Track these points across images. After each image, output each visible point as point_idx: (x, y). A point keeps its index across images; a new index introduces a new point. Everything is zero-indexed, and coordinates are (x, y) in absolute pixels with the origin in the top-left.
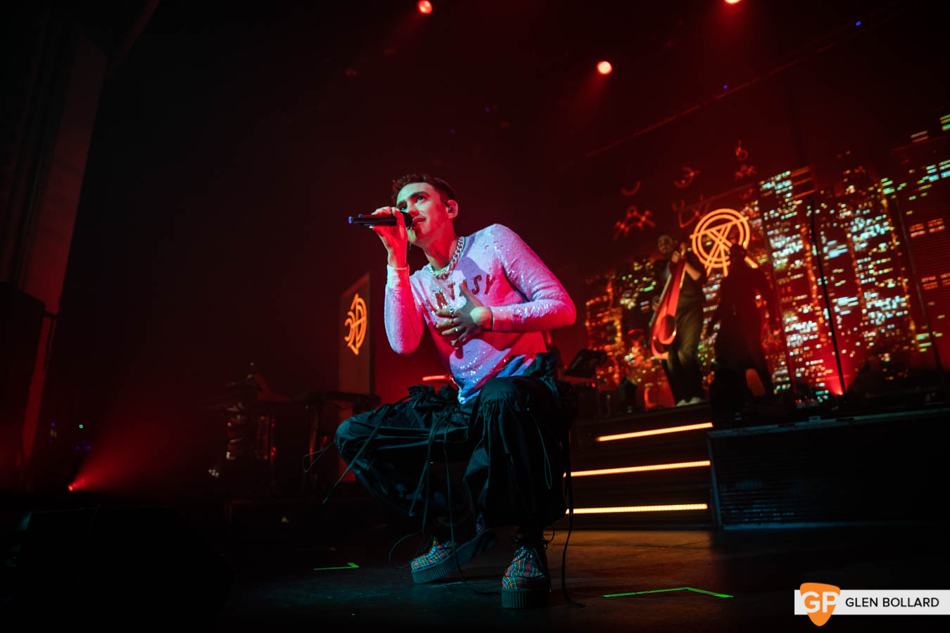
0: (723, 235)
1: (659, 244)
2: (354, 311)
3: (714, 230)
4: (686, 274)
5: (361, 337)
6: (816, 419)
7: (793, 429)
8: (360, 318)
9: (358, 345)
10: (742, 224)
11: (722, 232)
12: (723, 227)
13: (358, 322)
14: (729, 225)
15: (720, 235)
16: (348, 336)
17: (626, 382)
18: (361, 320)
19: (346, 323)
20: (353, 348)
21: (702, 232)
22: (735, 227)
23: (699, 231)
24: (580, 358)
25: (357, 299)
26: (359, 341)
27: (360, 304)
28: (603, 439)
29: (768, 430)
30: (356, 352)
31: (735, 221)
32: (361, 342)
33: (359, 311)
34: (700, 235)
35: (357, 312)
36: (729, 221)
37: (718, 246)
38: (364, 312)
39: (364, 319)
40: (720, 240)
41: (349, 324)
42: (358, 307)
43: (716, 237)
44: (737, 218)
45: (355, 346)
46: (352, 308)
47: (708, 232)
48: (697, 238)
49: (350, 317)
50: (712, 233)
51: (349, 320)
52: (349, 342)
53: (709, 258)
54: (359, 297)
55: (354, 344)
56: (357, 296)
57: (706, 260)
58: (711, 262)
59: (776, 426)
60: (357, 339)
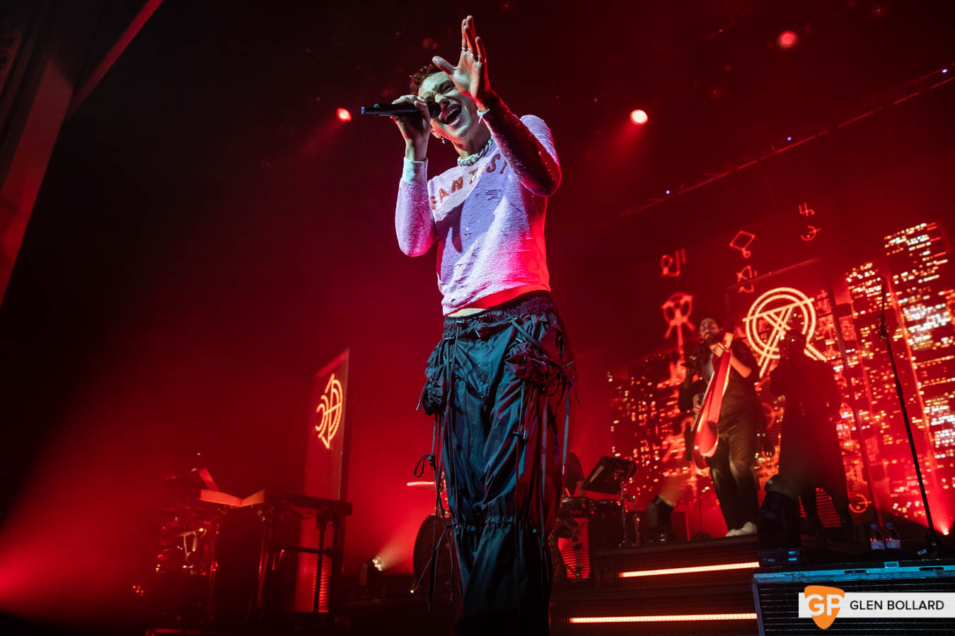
0: (783, 320)
1: (702, 328)
2: (328, 395)
3: (771, 312)
4: (733, 369)
5: (334, 428)
6: (892, 565)
7: (864, 577)
8: (335, 403)
9: (330, 438)
10: (806, 306)
11: (781, 316)
12: (783, 309)
13: (332, 409)
14: (791, 307)
15: (779, 320)
16: (319, 426)
17: (658, 502)
18: (336, 407)
19: (318, 410)
20: (324, 439)
21: (757, 315)
22: (798, 310)
23: (753, 314)
24: (601, 468)
25: (333, 381)
26: (332, 432)
27: (336, 386)
28: (626, 575)
29: (831, 576)
30: (327, 445)
31: (798, 303)
32: (334, 434)
33: (334, 394)
34: (755, 318)
35: (332, 397)
36: (791, 302)
37: (778, 332)
38: (340, 397)
39: (339, 405)
40: (780, 326)
41: (321, 409)
42: (334, 390)
43: (775, 322)
44: (801, 299)
45: (327, 439)
46: (327, 390)
47: (764, 315)
48: (751, 322)
49: (323, 402)
50: (769, 316)
51: (322, 406)
52: (319, 432)
53: (767, 347)
54: (335, 378)
55: (326, 435)
56: (333, 376)
57: (762, 349)
58: (768, 352)
59: (842, 572)
60: (330, 430)
